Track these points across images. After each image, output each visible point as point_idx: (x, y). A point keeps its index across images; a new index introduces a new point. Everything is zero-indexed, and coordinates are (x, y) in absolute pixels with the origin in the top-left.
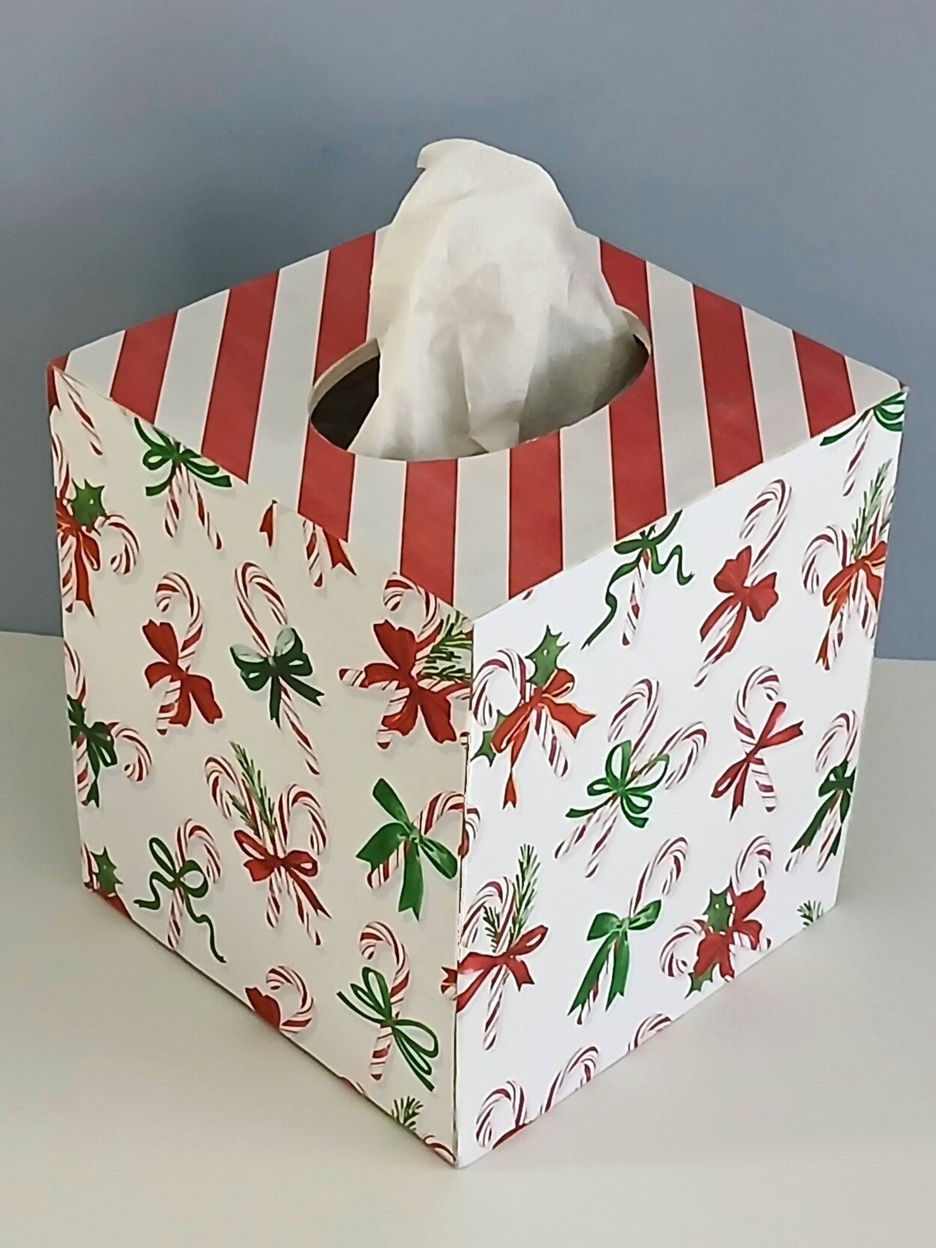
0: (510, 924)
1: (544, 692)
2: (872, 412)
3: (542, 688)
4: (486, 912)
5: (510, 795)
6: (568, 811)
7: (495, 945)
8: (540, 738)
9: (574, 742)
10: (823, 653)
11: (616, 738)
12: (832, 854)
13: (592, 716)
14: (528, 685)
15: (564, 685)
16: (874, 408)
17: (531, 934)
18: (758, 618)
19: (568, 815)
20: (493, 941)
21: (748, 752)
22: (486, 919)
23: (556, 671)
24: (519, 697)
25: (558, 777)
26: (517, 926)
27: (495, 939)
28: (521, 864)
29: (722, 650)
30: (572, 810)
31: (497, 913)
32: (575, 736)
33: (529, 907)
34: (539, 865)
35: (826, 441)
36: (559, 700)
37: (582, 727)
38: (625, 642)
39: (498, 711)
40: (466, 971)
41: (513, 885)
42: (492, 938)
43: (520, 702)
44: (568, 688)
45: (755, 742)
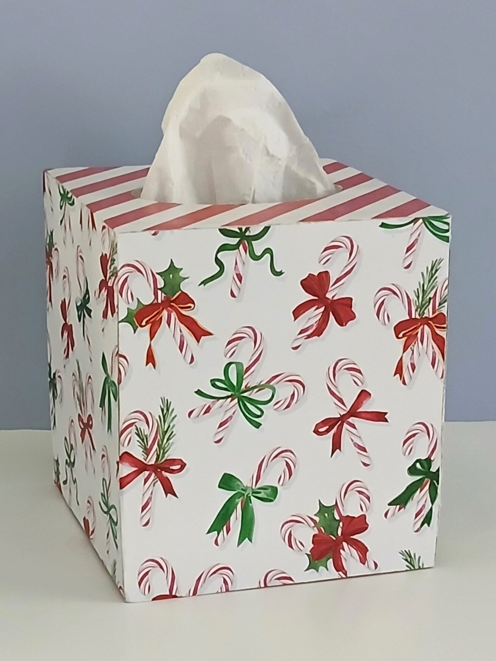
0: (156, 446)
1: (173, 301)
2: (421, 221)
3: (170, 299)
4: (137, 429)
5: (150, 358)
6: (196, 390)
7: (146, 456)
8: (171, 331)
9: (198, 345)
10: (399, 370)
11: (230, 357)
12: (426, 525)
13: (211, 334)
14: (159, 292)
15: (187, 304)
16: (423, 218)
17: (173, 461)
18: (341, 323)
19: (196, 392)
20: (143, 452)
21: (342, 414)
22: (138, 435)
23: (180, 292)
24: (153, 297)
25: (187, 363)
26: (162, 451)
27: (144, 451)
28: (162, 410)
29: (312, 334)
30: (199, 390)
31: (146, 434)
32: (198, 342)
33: (170, 441)
34: (176, 416)
35: (383, 225)
36: (184, 312)
37: (203, 337)
38: (233, 295)
39: (138, 299)
40: (124, 463)
41: (157, 420)
42: (142, 450)
43: (154, 300)
44: (190, 307)
45: (348, 410)
